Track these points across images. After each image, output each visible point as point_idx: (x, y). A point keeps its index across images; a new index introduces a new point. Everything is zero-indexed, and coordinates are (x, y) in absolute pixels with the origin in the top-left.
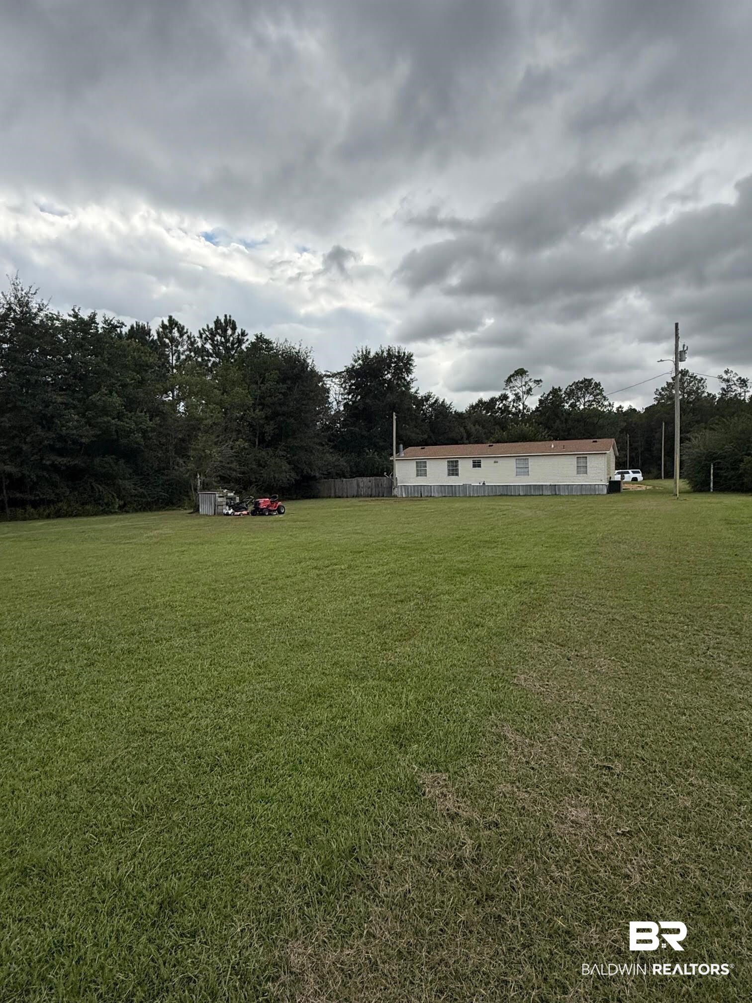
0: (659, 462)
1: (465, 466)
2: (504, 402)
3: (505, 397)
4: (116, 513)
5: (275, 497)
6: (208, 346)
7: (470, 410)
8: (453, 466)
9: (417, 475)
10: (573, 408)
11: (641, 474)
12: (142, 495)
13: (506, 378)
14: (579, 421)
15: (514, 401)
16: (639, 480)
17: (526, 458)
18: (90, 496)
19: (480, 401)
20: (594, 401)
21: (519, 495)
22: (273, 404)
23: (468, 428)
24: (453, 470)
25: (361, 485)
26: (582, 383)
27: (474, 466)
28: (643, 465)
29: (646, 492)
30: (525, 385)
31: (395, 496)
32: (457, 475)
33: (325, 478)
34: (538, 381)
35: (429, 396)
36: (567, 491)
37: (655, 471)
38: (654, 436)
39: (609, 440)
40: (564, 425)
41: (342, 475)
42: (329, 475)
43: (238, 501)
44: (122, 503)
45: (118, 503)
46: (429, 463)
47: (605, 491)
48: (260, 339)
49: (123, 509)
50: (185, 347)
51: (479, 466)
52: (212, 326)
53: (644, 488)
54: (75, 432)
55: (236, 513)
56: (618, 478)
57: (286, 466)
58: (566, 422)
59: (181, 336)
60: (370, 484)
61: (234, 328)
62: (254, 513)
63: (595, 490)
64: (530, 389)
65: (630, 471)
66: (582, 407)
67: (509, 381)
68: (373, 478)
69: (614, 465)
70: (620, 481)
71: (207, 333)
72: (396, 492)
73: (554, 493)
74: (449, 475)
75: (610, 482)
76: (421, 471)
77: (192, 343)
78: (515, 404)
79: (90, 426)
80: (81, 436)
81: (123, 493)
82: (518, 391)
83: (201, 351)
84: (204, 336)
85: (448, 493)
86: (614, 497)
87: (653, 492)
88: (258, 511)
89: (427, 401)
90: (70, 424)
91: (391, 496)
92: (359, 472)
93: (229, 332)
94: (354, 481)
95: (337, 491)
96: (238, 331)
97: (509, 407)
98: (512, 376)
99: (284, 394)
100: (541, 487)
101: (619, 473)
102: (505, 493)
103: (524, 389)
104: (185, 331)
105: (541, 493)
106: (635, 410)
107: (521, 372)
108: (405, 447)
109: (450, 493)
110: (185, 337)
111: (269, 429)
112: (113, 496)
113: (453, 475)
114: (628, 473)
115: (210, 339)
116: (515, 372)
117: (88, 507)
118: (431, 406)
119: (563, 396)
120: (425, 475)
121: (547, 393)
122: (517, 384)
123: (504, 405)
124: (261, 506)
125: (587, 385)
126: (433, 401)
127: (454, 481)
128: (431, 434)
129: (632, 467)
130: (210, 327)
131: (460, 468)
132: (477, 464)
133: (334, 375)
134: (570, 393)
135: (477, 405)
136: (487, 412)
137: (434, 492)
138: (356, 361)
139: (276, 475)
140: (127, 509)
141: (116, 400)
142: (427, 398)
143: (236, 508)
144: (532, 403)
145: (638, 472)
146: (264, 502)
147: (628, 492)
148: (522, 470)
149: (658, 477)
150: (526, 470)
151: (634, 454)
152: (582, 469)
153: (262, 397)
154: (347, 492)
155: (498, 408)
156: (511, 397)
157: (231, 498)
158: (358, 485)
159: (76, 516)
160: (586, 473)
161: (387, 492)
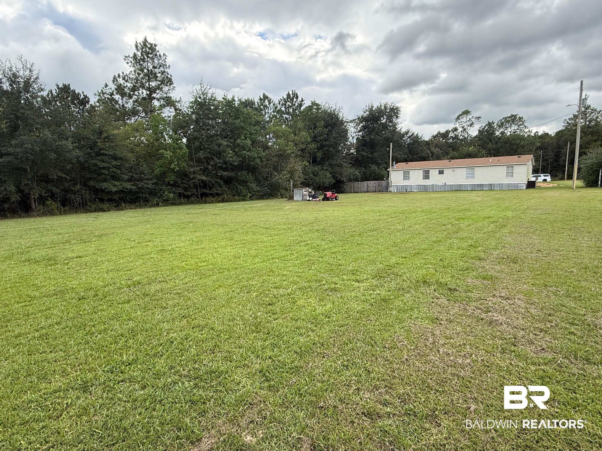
0: (564, 169)
1: (434, 173)
2: (455, 133)
3: (456, 129)
4: (248, 200)
5: (334, 191)
6: (283, 109)
7: (432, 139)
8: (426, 173)
9: (404, 179)
10: (502, 134)
11: (549, 177)
12: (259, 191)
13: (456, 117)
14: (506, 143)
15: (462, 132)
16: (548, 181)
17: (472, 168)
18: (236, 192)
19: (439, 133)
20: (518, 129)
21: (468, 190)
22: (321, 140)
23: (432, 150)
24: (426, 176)
25: (370, 185)
26: (509, 117)
27: (440, 173)
28: (551, 171)
29: (553, 188)
30: (468, 121)
31: (390, 192)
32: (428, 178)
33: (348, 182)
34: (478, 118)
35: (408, 132)
36: (499, 188)
37: (560, 175)
38: (561, 152)
39: (529, 156)
40: (494, 146)
41: (356, 180)
42: (350, 180)
43: (313, 193)
44: (251, 195)
45: (249, 195)
46: (411, 172)
47: (525, 187)
48: (314, 104)
49: (251, 199)
50: (272, 110)
51: (443, 173)
52: (285, 97)
53: (551, 185)
54: (231, 159)
55: (313, 200)
56: (533, 179)
57: (329, 175)
58: (496, 143)
59: (270, 104)
60: (375, 185)
61: (297, 98)
62: (323, 200)
63: (518, 187)
64: (473, 123)
65: (542, 175)
66: (509, 133)
67: (458, 118)
68: (377, 181)
69: (531, 172)
70: (534, 182)
71: (283, 101)
72: (391, 189)
73: (490, 189)
74: (423, 179)
75: (529, 182)
76: (406, 176)
77: (276, 108)
78: (462, 134)
79: (237, 156)
80: (234, 162)
81: (251, 190)
82: (464, 124)
83: (280, 112)
84: (281, 103)
85: (423, 189)
86: (531, 191)
87: (559, 188)
88: (326, 199)
89: (407, 135)
90: (229, 156)
91: (387, 191)
92: (366, 178)
93: (295, 100)
94: (365, 183)
95: (355, 189)
96: (300, 99)
97: (458, 135)
98: (461, 115)
99: (327, 134)
100: (482, 185)
101: (534, 177)
102: (459, 189)
103: (468, 123)
104: (272, 101)
105: (482, 189)
106: (547, 134)
107: (467, 112)
108: (396, 163)
109: (424, 189)
110: (272, 104)
111: (319, 155)
112: (247, 192)
113: (426, 179)
114: (540, 176)
115: (284, 104)
116: (463, 112)
117: (236, 197)
118: (409, 137)
119: (495, 127)
120: (409, 179)
121: (484, 125)
122: (463, 120)
123: (455, 134)
124: (328, 196)
125: (513, 119)
126: (411, 134)
127: (427, 182)
128: (409, 155)
129: (544, 172)
130: (284, 97)
131: (430, 174)
132: (441, 172)
133: (351, 122)
134: (501, 125)
135: (437, 135)
136: (443, 139)
137: (414, 189)
138: (365, 112)
139: (324, 180)
140: (252, 198)
141: (249, 142)
142: (407, 133)
143: (314, 197)
144: (474, 132)
145: (548, 176)
146: (329, 194)
147: (540, 188)
148: (470, 175)
149: (563, 179)
150: (473, 175)
151: (545, 164)
152: (510, 174)
153: (315, 137)
154: (361, 190)
155: (451, 136)
156: (460, 129)
157: (310, 192)
158: (368, 186)
159: (231, 201)
160: (512, 176)
161: (386, 189)
